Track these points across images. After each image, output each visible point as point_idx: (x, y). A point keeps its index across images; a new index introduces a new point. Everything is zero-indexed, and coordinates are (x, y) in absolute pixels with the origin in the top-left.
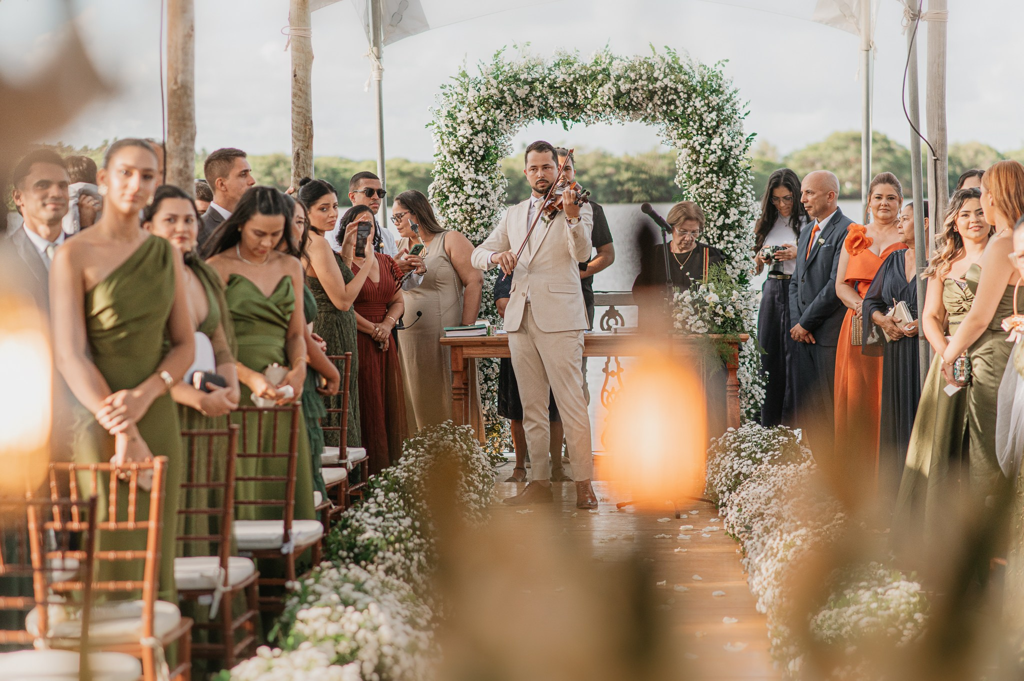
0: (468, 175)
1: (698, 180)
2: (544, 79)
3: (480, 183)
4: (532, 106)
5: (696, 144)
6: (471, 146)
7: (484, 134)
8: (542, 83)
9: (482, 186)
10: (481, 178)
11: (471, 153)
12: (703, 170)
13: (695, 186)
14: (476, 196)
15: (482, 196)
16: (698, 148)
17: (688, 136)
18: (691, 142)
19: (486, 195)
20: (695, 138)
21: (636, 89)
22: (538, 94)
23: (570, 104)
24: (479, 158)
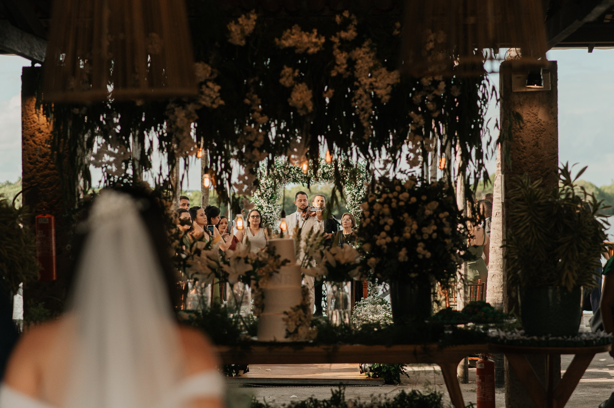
0: (265, 205)
1: (355, 207)
2: (295, 168)
3: (269, 207)
4: (290, 178)
5: (354, 192)
6: (266, 193)
7: (271, 188)
8: (294, 168)
9: (270, 209)
10: (270, 206)
11: (266, 196)
12: (357, 203)
13: (354, 209)
14: (268, 213)
15: (270, 213)
16: (355, 194)
17: (351, 190)
18: (352, 192)
19: (272, 212)
20: (353, 190)
21: (331, 171)
22: (292, 173)
23: (305, 177)
24: (269, 198)
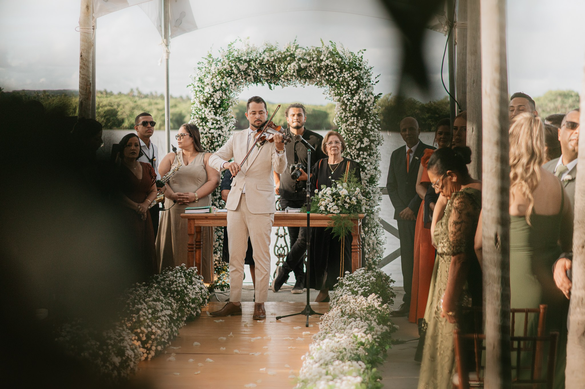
0: (210, 116)
1: (347, 121)
2: (256, 60)
3: (217, 121)
4: (249, 75)
5: (345, 99)
6: (212, 99)
7: (221, 92)
8: (255, 61)
9: (219, 123)
10: (218, 118)
11: (212, 103)
12: (349, 115)
13: (345, 124)
14: (214, 128)
15: (218, 128)
16: (346, 102)
17: (340, 95)
18: (342, 98)
19: (221, 128)
20: (344, 96)
21: (310, 66)
22: (252, 68)
23: (271, 74)
24: (217, 106)
